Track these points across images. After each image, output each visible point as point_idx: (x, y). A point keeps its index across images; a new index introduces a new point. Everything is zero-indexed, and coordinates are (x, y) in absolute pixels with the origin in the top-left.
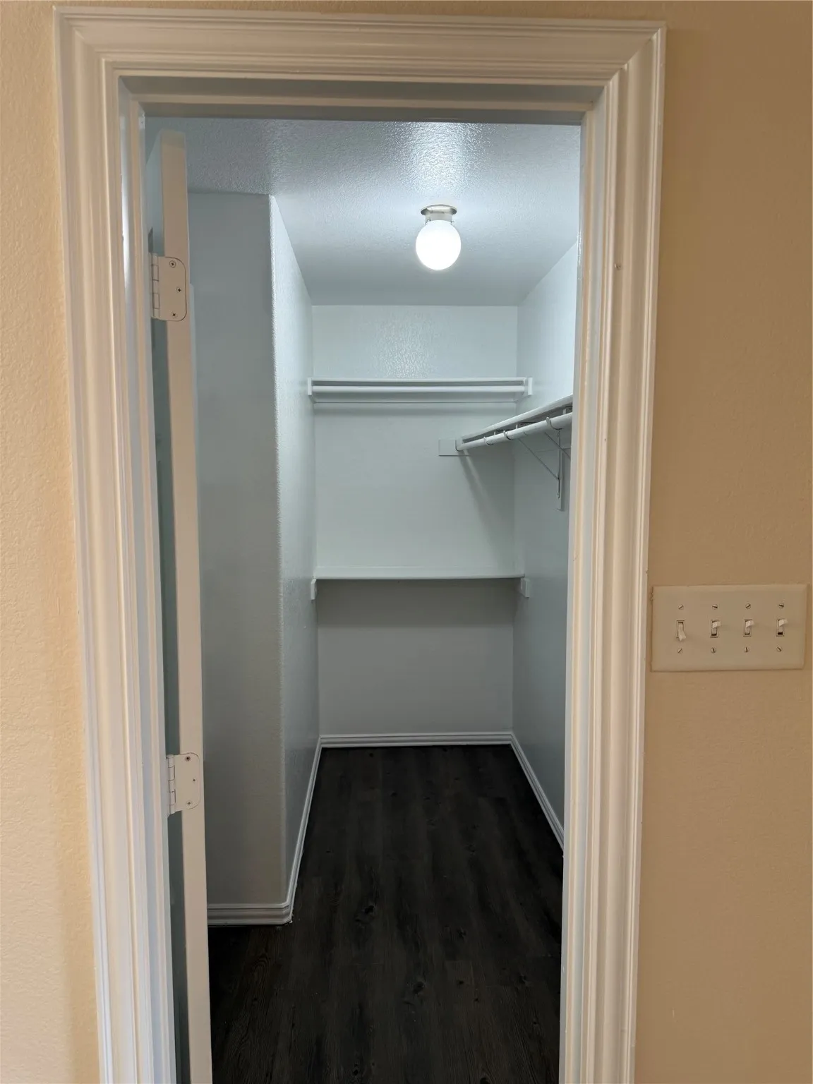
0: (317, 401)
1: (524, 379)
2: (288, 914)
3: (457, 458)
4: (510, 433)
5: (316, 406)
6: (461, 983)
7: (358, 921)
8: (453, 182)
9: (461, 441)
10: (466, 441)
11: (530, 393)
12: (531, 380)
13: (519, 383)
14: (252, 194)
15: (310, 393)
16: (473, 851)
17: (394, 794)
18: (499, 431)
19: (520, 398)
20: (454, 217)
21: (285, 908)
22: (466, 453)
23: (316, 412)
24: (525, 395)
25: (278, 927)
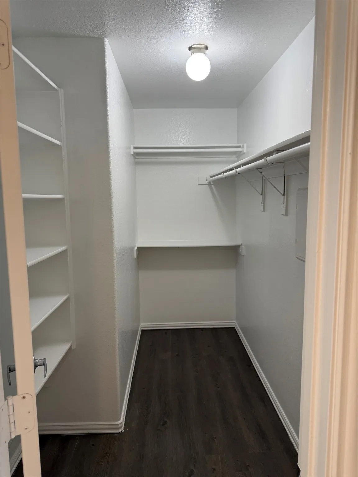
0: (137, 157)
1: (241, 145)
2: (121, 427)
3: (207, 186)
4: (238, 170)
5: (137, 160)
6: (214, 470)
7: (159, 430)
8: (207, 27)
9: (209, 177)
10: (212, 177)
11: (245, 152)
12: (245, 145)
13: (239, 147)
14: (94, 37)
15: (132, 153)
16: (218, 387)
17: (177, 355)
18: (230, 170)
19: (239, 155)
20: (207, 52)
21: (120, 424)
22: (212, 183)
23: (136, 163)
24: (242, 153)
25: (116, 434)
